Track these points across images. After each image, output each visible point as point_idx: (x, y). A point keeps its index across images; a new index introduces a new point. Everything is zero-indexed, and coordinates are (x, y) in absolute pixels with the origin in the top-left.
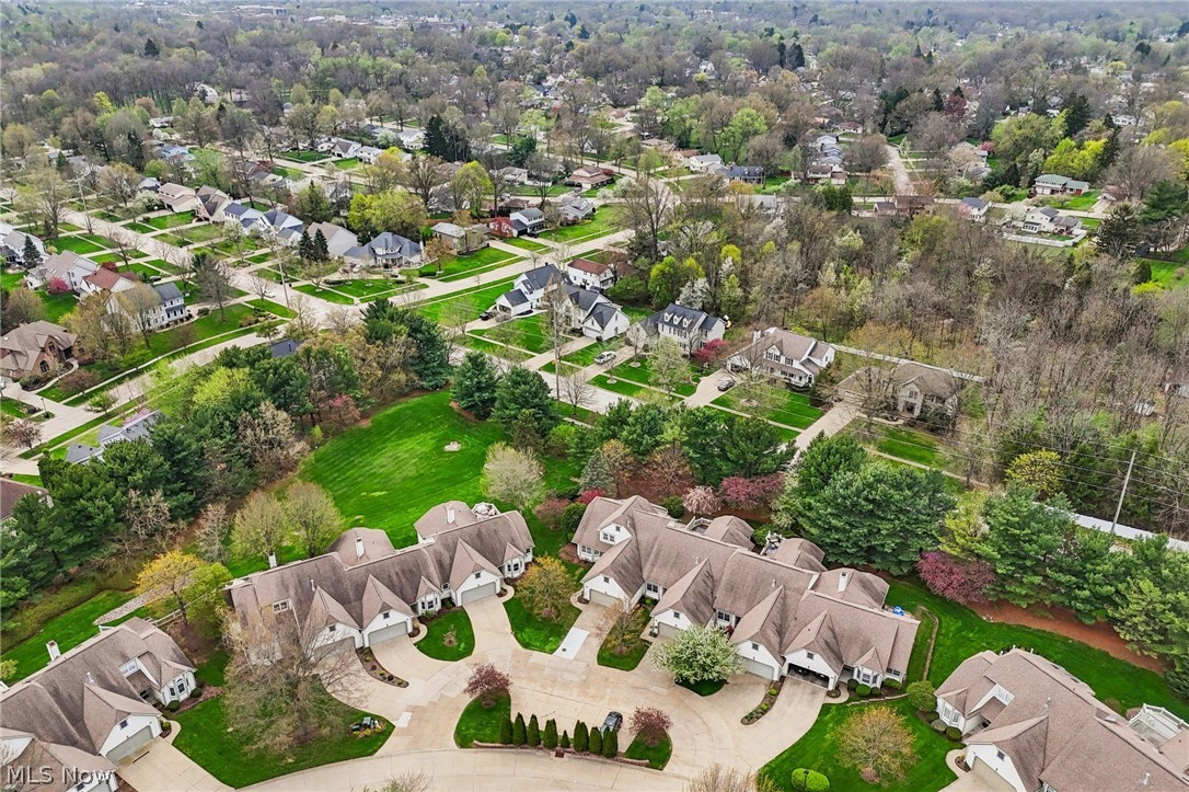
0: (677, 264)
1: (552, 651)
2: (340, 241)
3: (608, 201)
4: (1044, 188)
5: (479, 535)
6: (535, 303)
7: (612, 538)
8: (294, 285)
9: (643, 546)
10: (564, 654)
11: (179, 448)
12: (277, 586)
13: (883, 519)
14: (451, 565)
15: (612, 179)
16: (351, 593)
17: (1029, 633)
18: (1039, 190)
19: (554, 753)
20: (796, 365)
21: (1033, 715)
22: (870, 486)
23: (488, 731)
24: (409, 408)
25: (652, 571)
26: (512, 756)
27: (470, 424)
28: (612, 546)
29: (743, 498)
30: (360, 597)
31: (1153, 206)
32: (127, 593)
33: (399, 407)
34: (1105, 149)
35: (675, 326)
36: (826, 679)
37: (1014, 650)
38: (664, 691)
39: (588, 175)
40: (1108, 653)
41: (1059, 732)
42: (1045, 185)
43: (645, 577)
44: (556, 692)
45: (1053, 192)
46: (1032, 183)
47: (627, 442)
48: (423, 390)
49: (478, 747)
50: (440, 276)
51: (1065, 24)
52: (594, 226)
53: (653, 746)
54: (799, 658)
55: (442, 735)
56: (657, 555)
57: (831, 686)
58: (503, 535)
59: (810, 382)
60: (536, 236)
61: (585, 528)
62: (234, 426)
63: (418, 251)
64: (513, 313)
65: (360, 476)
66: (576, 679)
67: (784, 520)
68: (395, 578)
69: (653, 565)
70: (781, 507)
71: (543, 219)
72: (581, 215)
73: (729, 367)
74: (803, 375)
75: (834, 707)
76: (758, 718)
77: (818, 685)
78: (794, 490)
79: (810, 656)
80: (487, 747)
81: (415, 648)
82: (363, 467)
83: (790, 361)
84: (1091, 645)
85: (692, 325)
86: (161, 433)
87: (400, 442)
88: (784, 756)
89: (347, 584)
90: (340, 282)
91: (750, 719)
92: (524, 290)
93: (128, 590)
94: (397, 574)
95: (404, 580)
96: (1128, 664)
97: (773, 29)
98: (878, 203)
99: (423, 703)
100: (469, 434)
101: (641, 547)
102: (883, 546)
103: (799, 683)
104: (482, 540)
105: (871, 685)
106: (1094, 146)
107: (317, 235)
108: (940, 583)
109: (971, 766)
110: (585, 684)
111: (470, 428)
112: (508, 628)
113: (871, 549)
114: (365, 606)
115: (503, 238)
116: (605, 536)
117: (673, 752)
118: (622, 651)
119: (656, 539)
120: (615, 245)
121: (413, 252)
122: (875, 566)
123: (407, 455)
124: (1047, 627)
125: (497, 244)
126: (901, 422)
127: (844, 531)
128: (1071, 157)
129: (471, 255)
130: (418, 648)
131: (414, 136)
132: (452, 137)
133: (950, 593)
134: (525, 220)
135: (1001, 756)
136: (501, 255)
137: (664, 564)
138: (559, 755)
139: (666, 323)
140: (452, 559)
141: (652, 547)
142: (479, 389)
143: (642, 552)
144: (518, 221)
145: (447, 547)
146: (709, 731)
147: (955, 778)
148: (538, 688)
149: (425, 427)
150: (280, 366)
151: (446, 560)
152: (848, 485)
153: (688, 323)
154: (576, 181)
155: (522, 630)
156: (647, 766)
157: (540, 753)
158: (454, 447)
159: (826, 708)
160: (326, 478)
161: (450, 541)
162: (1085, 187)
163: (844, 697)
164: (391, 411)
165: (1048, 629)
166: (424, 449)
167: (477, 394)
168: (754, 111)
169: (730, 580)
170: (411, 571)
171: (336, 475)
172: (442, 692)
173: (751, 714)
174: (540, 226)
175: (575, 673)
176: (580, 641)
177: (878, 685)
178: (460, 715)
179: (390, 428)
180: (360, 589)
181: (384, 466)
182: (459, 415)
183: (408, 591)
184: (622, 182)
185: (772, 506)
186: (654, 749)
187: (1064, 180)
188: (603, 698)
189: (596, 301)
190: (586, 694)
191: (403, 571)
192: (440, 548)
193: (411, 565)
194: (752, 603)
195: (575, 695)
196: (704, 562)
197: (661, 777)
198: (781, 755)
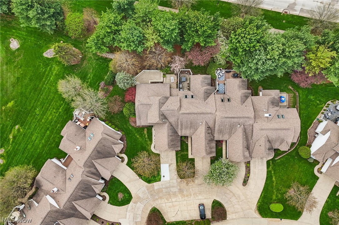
1: (160, 180)
5: (99, 152)
9: (173, 123)
10: (165, 179)
14: (97, 171)
16: (72, 212)
25: (182, 132)
30: (76, 210)
43: (180, 134)
56: (182, 125)
68: (82, 195)
75: (271, 162)
76: (247, 180)
88: (263, 195)
91: (245, 182)
94: (82, 193)
95: (86, 192)
101: (173, 124)
104: (101, 153)
109: (322, 172)
110: (181, 191)
112: (136, 176)
119: (178, 119)
130: (111, 204)
137: (186, 128)
140: (95, 168)
141: (178, 123)
143: (174, 126)
145: (90, 167)
146: (234, 195)
147: (318, 178)
148: (166, 201)
151: (94, 171)
159: (268, 163)
161: (89, 164)
169: (219, 129)
170: (86, 188)
172: (135, 220)
173: (244, 180)
175: (174, 186)
180: (73, 208)
183: (91, 193)
191: (83, 190)
192: (87, 169)
193: (84, 186)
194: (230, 134)
195: (180, 198)
196: (204, 123)
197: (227, 222)
198: (261, 195)
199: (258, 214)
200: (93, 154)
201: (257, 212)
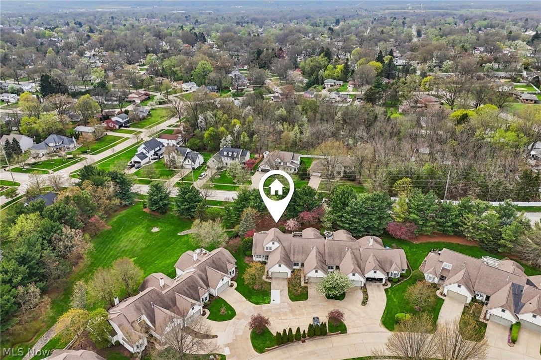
0: (216, 130)
1: (269, 303)
2: (25, 142)
3: (153, 107)
4: (328, 84)
5: (213, 262)
6: (151, 157)
7: (270, 248)
8: (7, 169)
10: (275, 302)
11: (30, 259)
12: (135, 310)
13: (370, 214)
14: (207, 279)
15: (149, 97)
16: (170, 303)
17: (432, 244)
18: (326, 86)
19: (301, 342)
20: (288, 164)
21: (461, 269)
22: (364, 202)
23: (268, 342)
24: (124, 216)
25: (294, 257)
26: (285, 349)
27: (158, 217)
28: (270, 252)
29: (312, 219)
30: (175, 304)
31: (376, 87)
32: (30, 342)
33: (118, 217)
34: (344, 68)
35: (230, 157)
36: (381, 280)
37: (444, 249)
38: (325, 303)
39: (137, 96)
40: (459, 244)
41: (473, 272)
42: (328, 83)
43: (292, 261)
44: (283, 318)
45: (331, 86)
46: (323, 83)
47: (253, 207)
48: (126, 206)
49: (268, 350)
50: (90, 152)
51: (296, 21)
52: (153, 119)
53: (337, 325)
54: (371, 275)
55: (249, 351)
56: (294, 251)
57: (384, 282)
58: (223, 259)
59: (295, 170)
60: (128, 127)
61: (256, 247)
62: (50, 242)
63: (73, 142)
64: (142, 164)
65: (118, 253)
66: (287, 310)
67: (329, 225)
68: (187, 291)
69: (294, 255)
70: (326, 220)
71: (128, 119)
72: (145, 115)
73: (260, 171)
74: (292, 168)
75: (388, 289)
76: (367, 302)
77: (378, 283)
78: (330, 212)
79: (375, 272)
80: (272, 349)
81: (208, 320)
82: (116, 249)
83: (285, 163)
84: (453, 242)
85: (238, 155)
86: (18, 254)
87: (127, 233)
88: (386, 312)
89: (167, 300)
90: (34, 164)
91: (364, 303)
92: (144, 151)
93: (30, 340)
94: (187, 289)
95: (191, 291)
96: (467, 246)
97: (182, 26)
98: (273, 97)
99: (230, 341)
100: (160, 222)
101: (286, 249)
102: (373, 225)
103: (371, 285)
104: (215, 264)
105: (397, 277)
106: (340, 67)
107: (13, 141)
108: (399, 234)
109: (446, 294)
111: (159, 219)
112: (244, 299)
113: (369, 227)
114: (179, 307)
115: (112, 130)
116: (267, 248)
117: (346, 325)
118: (298, 293)
119: (291, 244)
120: (170, 126)
121: (70, 143)
122: (370, 234)
123: (135, 239)
124: (436, 240)
125: (110, 133)
126: (338, 179)
127: (358, 222)
128: (333, 72)
129: (101, 141)
130: (210, 319)
131: (30, 87)
132: (57, 84)
133: (403, 237)
134: (121, 120)
135: (459, 286)
136: (116, 138)
137: (299, 253)
138: (303, 342)
139: (225, 156)
140: (206, 275)
141: (291, 247)
142: (161, 200)
143: (287, 251)
144: (117, 121)
145: (202, 271)
146: (353, 313)
147: (444, 300)
148: (275, 319)
149: (136, 224)
150: (59, 207)
151: (204, 277)
152: (356, 205)
153: (236, 154)
154: (132, 100)
155: (251, 298)
156: (340, 333)
157: (295, 344)
158: (155, 230)
159: (386, 290)
160: (100, 258)
161: (203, 268)
162: (341, 83)
163: (389, 285)
164: (115, 219)
165: (437, 241)
166: (142, 234)
167: (161, 202)
168: (206, 62)
170: (192, 286)
171: (105, 255)
172: (235, 334)
173: (363, 301)
174: (128, 122)
175: (285, 308)
176: (278, 294)
177: (399, 276)
178: (250, 341)
179: (119, 227)
180: (174, 301)
181: (127, 246)
182: (151, 214)
183: (195, 295)
184: (156, 98)
185: (321, 220)
186: (339, 326)
187: (335, 81)
188: (304, 314)
189: (187, 151)
190: (296, 315)
191: (189, 287)
192: (200, 272)
193: (191, 283)
194: (341, 259)
195: (291, 316)
196: (315, 248)
197: (348, 336)
198: (384, 312)
199: (385, 328)
200: (208, 261)
201: (383, 326)
